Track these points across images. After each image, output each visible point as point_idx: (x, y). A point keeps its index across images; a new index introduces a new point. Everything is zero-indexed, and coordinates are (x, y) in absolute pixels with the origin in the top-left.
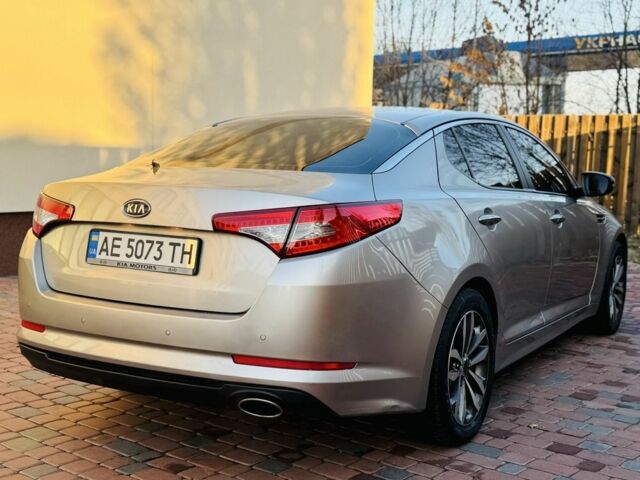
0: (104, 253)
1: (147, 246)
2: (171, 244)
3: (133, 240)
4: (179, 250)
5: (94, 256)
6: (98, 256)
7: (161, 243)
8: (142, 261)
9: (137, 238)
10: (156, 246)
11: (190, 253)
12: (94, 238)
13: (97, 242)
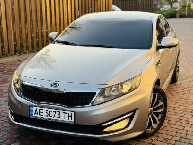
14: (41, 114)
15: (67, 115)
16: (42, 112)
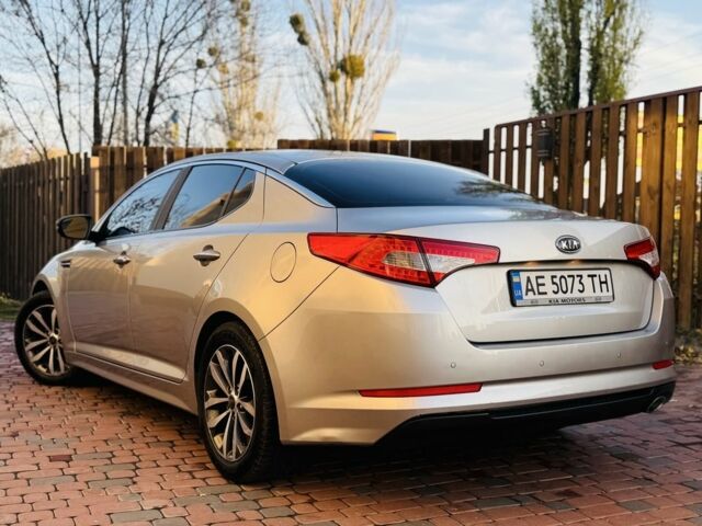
0: (530, 293)
1: (570, 280)
2: (589, 276)
3: (555, 277)
4: (596, 280)
5: (521, 298)
6: (524, 297)
7: (581, 276)
8: (569, 295)
9: (559, 274)
10: (577, 279)
11: (606, 282)
12: (515, 279)
13: (519, 283)
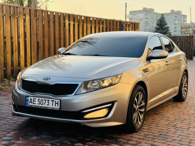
14: (34, 102)
15: (54, 102)
16: (35, 101)
